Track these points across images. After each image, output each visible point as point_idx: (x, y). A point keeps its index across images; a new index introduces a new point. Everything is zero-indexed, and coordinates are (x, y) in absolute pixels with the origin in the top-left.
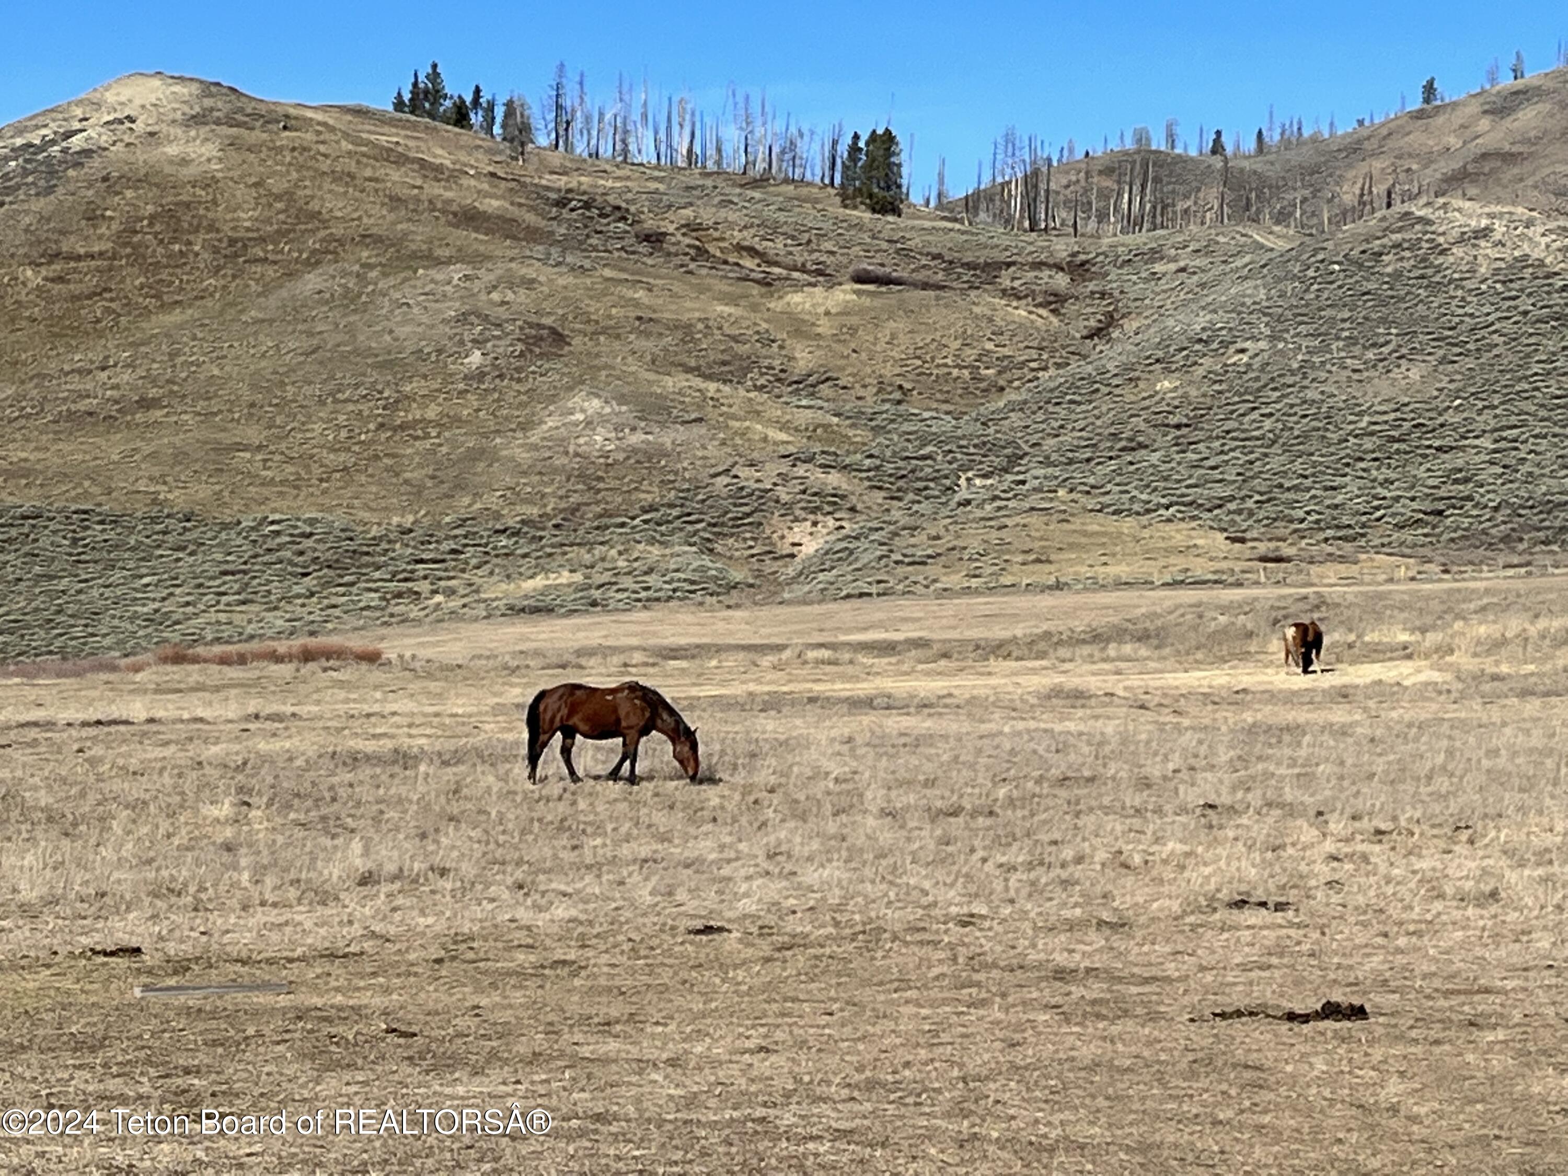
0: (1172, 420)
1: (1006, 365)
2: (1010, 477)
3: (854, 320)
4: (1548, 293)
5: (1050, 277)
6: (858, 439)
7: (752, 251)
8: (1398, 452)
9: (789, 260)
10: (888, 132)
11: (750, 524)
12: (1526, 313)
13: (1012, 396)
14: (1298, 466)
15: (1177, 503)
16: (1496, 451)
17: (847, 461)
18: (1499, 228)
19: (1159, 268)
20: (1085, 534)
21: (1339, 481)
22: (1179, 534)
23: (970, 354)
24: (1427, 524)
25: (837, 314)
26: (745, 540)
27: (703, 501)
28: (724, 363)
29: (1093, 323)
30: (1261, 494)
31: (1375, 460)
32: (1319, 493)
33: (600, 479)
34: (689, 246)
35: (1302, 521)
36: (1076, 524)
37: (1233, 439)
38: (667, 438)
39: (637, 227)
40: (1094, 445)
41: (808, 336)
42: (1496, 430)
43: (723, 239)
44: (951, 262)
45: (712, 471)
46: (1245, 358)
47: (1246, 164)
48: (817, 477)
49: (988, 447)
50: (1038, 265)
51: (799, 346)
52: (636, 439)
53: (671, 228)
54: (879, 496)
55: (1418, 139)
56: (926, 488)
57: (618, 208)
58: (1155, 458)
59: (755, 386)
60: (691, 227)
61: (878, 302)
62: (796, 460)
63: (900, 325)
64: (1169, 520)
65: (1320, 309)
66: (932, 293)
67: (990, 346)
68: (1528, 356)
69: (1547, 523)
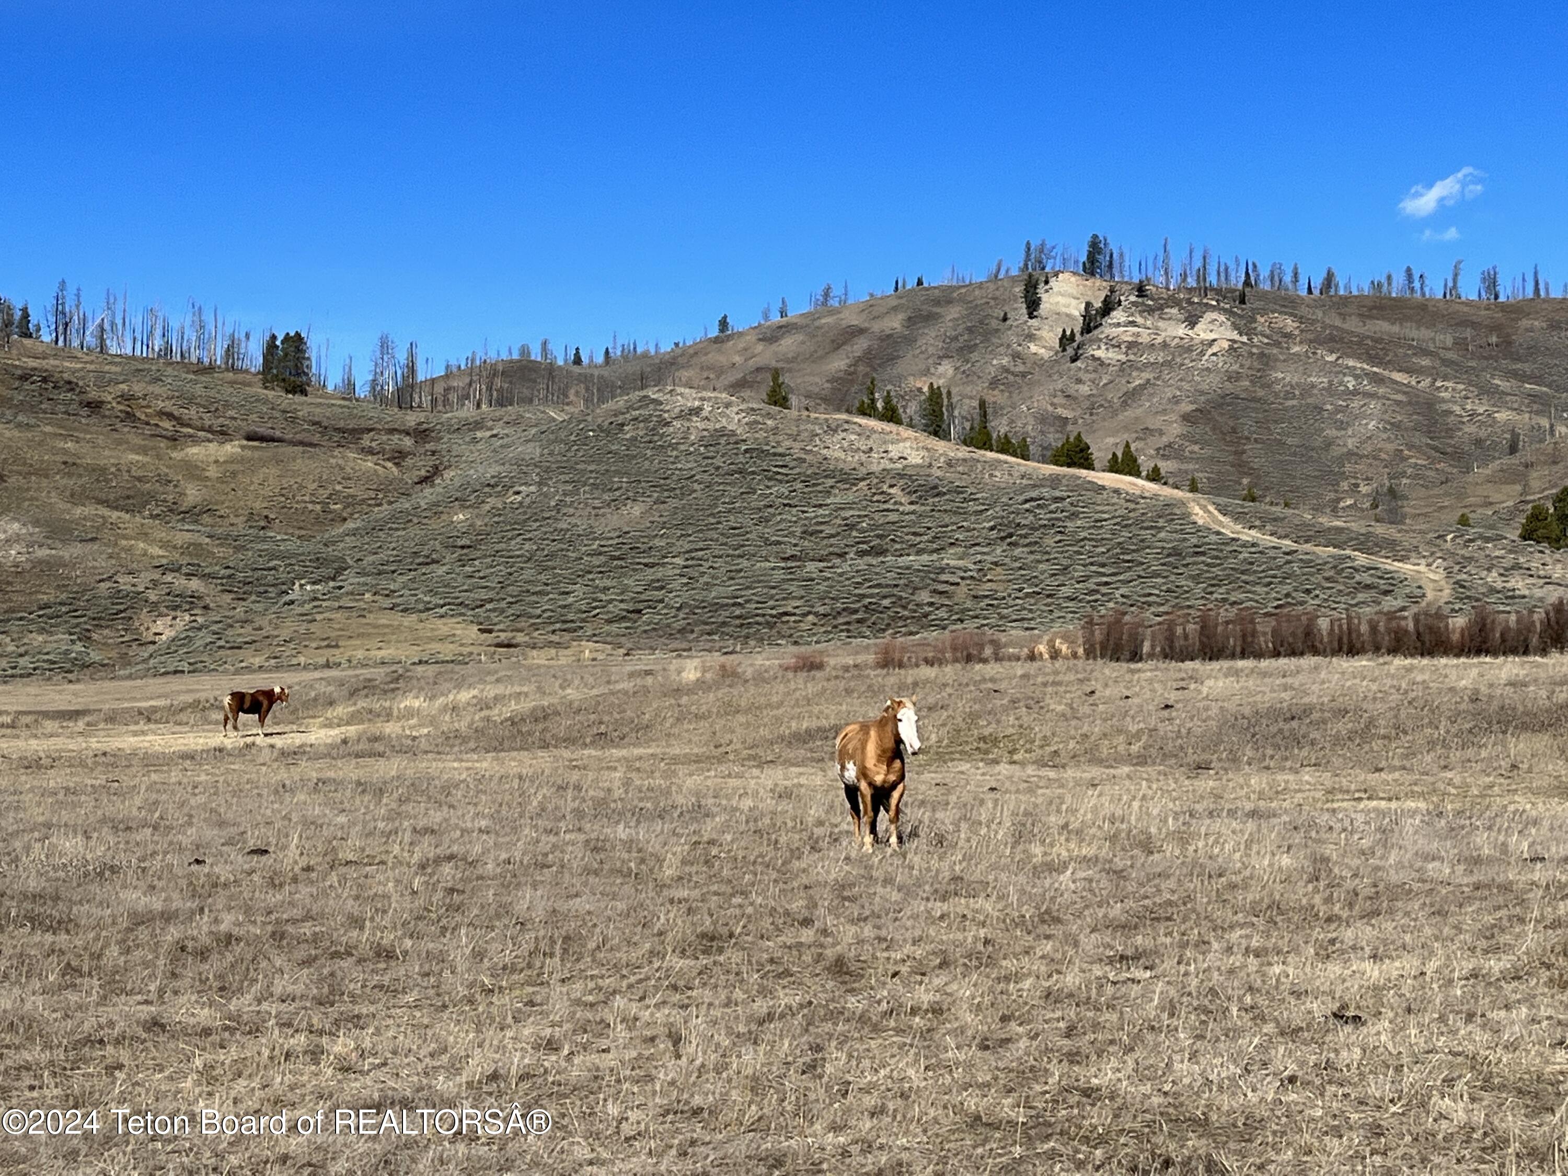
0: (460, 543)
1: (351, 502)
2: (332, 584)
3: (235, 467)
4: (737, 454)
5: (400, 439)
6: (221, 555)
7: (170, 416)
8: (616, 567)
9: (199, 423)
10: (298, 334)
11: (123, 618)
12: (718, 468)
13: (350, 525)
14: (542, 577)
15: (449, 604)
16: (686, 567)
17: (207, 571)
18: (707, 408)
19: (479, 434)
20: (376, 627)
21: (571, 588)
22: (444, 627)
23: (324, 494)
24: (630, 619)
25: (225, 462)
26: (118, 630)
27: (88, 601)
28: (128, 497)
29: (423, 473)
30: (512, 596)
31: (601, 572)
32: (556, 596)
33: (9, 583)
34: (121, 411)
35: (539, 617)
36: (370, 618)
37: (502, 556)
38: (70, 552)
39: (83, 397)
40: (400, 561)
41: (199, 478)
42: (687, 552)
43: (149, 407)
44: (326, 428)
45: (98, 578)
46: (519, 498)
47: (596, 373)
48: (179, 582)
49: (319, 561)
50: (392, 431)
51: (190, 486)
52: (43, 553)
53: (109, 398)
54: (228, 598)
55: (715, 357)
56: (266, 592)
57: (69, 383)
58: (441, 571)
59: (151, 515)
60: (126, 398)
61: (257, 454)
62: (164, 569)
63: (274, 471)
64: (442, 616)
65: (577, 463)
66: (301, 448)
67: (338, 487)
68: (717, 498)
69: (713, 620)
